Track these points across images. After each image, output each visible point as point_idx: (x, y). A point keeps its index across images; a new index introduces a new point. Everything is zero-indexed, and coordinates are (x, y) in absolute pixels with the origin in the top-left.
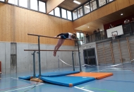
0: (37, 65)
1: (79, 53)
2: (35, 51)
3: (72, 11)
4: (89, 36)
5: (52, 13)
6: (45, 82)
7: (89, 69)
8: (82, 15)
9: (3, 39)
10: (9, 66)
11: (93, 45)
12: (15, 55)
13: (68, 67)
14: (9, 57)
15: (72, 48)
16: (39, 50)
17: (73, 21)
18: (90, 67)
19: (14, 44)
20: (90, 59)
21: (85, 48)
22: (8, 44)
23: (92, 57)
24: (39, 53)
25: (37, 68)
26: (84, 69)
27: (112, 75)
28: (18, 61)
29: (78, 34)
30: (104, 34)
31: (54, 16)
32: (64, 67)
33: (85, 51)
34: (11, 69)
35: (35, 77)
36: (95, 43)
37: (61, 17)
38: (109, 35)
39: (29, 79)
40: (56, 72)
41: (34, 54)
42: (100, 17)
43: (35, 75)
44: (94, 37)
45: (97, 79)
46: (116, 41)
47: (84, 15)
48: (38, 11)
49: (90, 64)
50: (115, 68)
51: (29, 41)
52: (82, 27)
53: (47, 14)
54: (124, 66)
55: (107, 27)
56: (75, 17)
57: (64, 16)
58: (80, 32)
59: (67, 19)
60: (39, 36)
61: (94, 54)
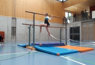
1: (66, 30)
2: (31, 25)
6: (37, 50)
7: (73, 44)
9: (6, 14)
10: (10, 35)
11: (78, 24)
13: (56, 40)
14: (10, 29)
15: (61, 25)
16: (34, 25)
17: (63, 2)
18: (74, 42)
20: (75, 35)
21: (72, 26)
22: (10, 18)
23: (77, 34)
24: (34, 27)
25: (32, 39)
26: (69, 43)
27: (93, 50)
28: (17, 32)
29: (66, 14)
33: (71, 29)
34: (12, 38)
36: (80, 22)
39: (25, 47)
41: (30, 28)
43: (29, 44)
44: (80, 17)
49: (74, 39)
51: (26, 17)
58: (69, 12)
61: (79, 32)
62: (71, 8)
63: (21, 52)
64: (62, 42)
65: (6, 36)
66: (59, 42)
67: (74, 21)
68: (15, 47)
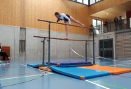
0: (47, 52)
1: (94, 44)
2: (45, 38)
7: (104, 63)
10: (18, 52)
11: (111, 35)
12: (25, 41)
13: (80, 58)
14: (18, 43)
15: (86, 37)
16: (49, 38)
17: (89, 5)
18: (106, 60)
19: (23, 29)
20: (106, 52)
21: (102, 38)
22: (18, 29)
23: (109, 49)
24: (49, 41)
25: (46, 56)
28: (27, 48)
29: (94, 21)
30: (125, 22)
33: (101, 42)
34: (20, 55)
35: (43, 65)
36: (113, 33)
37: (76, 1)
39: (37, 67)
40: (67, 61)
41: (43, 42)
43: (43, 63)
44: (113, 25)
45: (113, 74)
49: (106, 56)
51: (39, 27)
56: (93, 1)
58: (97, 19)
59: (83, 4)
60: (50, 22)
61: (112, 46)
62: (101, 14)
63: (32, 75)
64: (88, 61)
66: (84, 61)
67: (104, 32)
68: (25, 67)
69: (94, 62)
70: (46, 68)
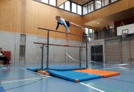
0: (45, 57)
1: (87, 49)
2: (44, 44)
3: (82, 6)
4: (98, 33)
5: (62, 7)
6: (51, 75)
7: (95, 66)
8: (92, 10)
9: (14, 30)
11: (101, 42)
12: (24, 46)
13: (74, 62)
14: (18, 48)
15: (79, 44)
16: (48, 44)
17: (82, 16)
18: (97, 64)
19: (23, 35)
20: (97, 56)
21: (93, 44)
22: (18, 35)
23: (99, 54)
24: (48, 47)
25: (45, 60)
26: (90, 66)
27: (119, 74)
28: (27, 52)
29: (87, 29)
30: (113, 31)
31: (64, 10)
32: (70, 61)
33: (92, 48)
34: (20, 60)
35: (42, 69)
36: (103, 40)
37: (71, 12)
38: (119, 33)
39: (36, 71)
40: (62, 66)
41: (42, 48)
42: (112, 13)
43: (42, 67)
44: (103, 33)
45: (103, 77)
46: (125, 40)
47: (95, 10)
48: (48, 5)
49: (97, 60)
50: (122, 67)
51: (38, 34)
52: (91, 23)
53: (57, 7)
54: (131, 67)
55: (118, 24)
56: (85, 12)
57: (74, 10)
58: (89, 27)
59: (77, 14)
61: (102, 52)
63: (31, 78)
65: (12, 57)
67: (95, 39)
68: (24, 71)
69: (87, 66)
70: (44, 71)
